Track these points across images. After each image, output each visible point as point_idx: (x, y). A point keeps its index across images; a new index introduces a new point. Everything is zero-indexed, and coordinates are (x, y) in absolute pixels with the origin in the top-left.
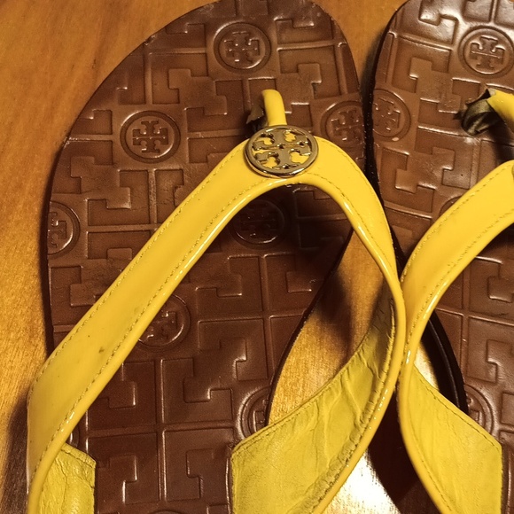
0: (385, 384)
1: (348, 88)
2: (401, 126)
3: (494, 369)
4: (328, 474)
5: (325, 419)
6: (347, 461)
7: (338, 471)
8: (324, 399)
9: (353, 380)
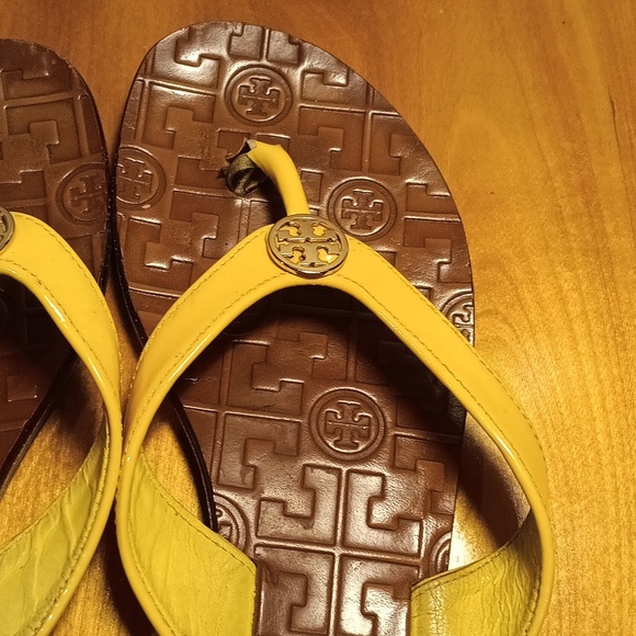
0: (99, 504)
1: (90, 149)
2: (154, 190)
3: (251, 473)
4: (34, 619)
5: (38, 554)
6: (55, 601)
7: (45, 615)
8: (39, 528)
9: (73, 503)
